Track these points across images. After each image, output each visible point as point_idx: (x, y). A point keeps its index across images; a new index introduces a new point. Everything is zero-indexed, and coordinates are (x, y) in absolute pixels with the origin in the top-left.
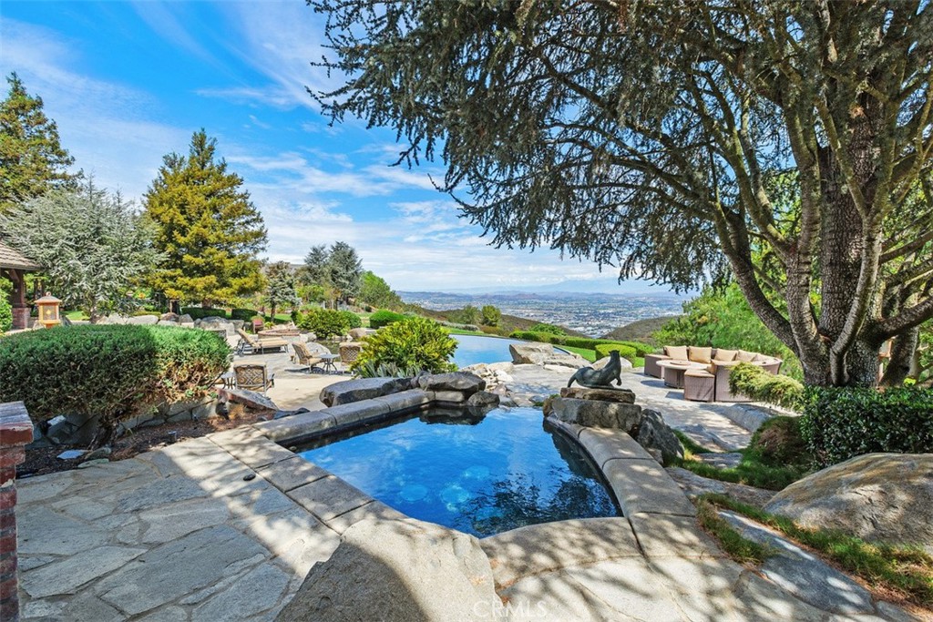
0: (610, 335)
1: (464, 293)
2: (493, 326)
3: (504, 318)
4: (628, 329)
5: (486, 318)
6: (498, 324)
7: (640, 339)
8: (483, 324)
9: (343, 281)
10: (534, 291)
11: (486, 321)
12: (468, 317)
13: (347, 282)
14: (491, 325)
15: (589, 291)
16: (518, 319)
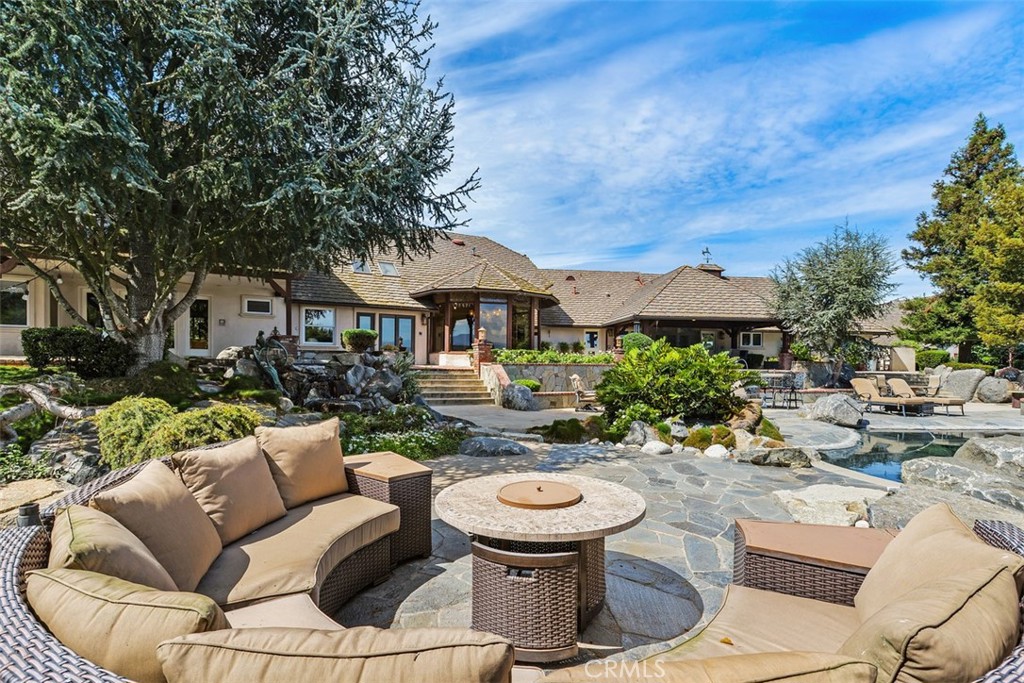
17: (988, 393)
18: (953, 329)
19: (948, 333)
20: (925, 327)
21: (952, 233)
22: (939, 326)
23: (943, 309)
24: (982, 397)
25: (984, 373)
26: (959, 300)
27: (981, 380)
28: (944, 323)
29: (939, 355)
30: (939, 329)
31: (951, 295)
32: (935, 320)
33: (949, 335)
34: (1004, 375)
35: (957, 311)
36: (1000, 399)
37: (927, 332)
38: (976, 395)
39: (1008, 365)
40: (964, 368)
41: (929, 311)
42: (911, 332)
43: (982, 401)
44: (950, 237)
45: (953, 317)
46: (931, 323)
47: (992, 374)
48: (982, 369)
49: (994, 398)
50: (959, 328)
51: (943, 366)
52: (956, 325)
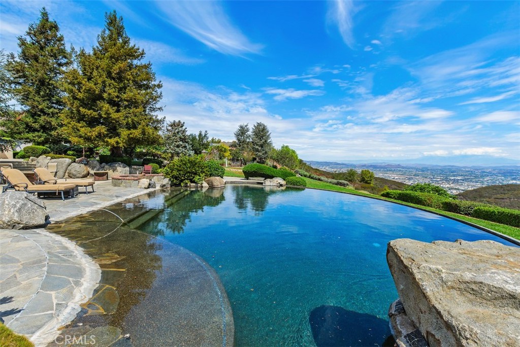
0: (459, 195)
1: (351, 163)
2: (369, 183)
3: (376, 179)
4: (476, 192)
5: (363, 178)
6: (371, 182)
7: (487, 199)
8: (361, 182)
9: (257, 147)
10: (398, 163)
11: (363, 180)
12: (350, 177)
13: (260, 148)
14: (366, 182)
15: (442, 164)
16: (387, 180)
17: (74, 173)
18: (36, 133)
19: (34, 135)
20: (17, 129)
21: (33, 73)
22: (27, 130)
23: (30, 120)
24: (71, 175)
25: (71, 161)
26: (39, 116)
27: (69, 165)
28: (30, 129)
29: (40, 149)
30: (27, 132)
31: (36, 113)
32: (25, 126)
33: (34, 137)
34: (80, 162)
35: (39, 122)
36: (81, 176)
37: (20, 133)
38: (67, 174)
39: (82, 156)
40: (59, 158)
41: (19, 120)
42: (6, 132)
43: (71, 177)
44: (32, 76)
45: (36, 126)
46: (22, 128)
47: (75, 162)
48: (69, 158)
49: (78, 175)
50: (40, 133)
51: (44, 156)
52: (38, 131)
